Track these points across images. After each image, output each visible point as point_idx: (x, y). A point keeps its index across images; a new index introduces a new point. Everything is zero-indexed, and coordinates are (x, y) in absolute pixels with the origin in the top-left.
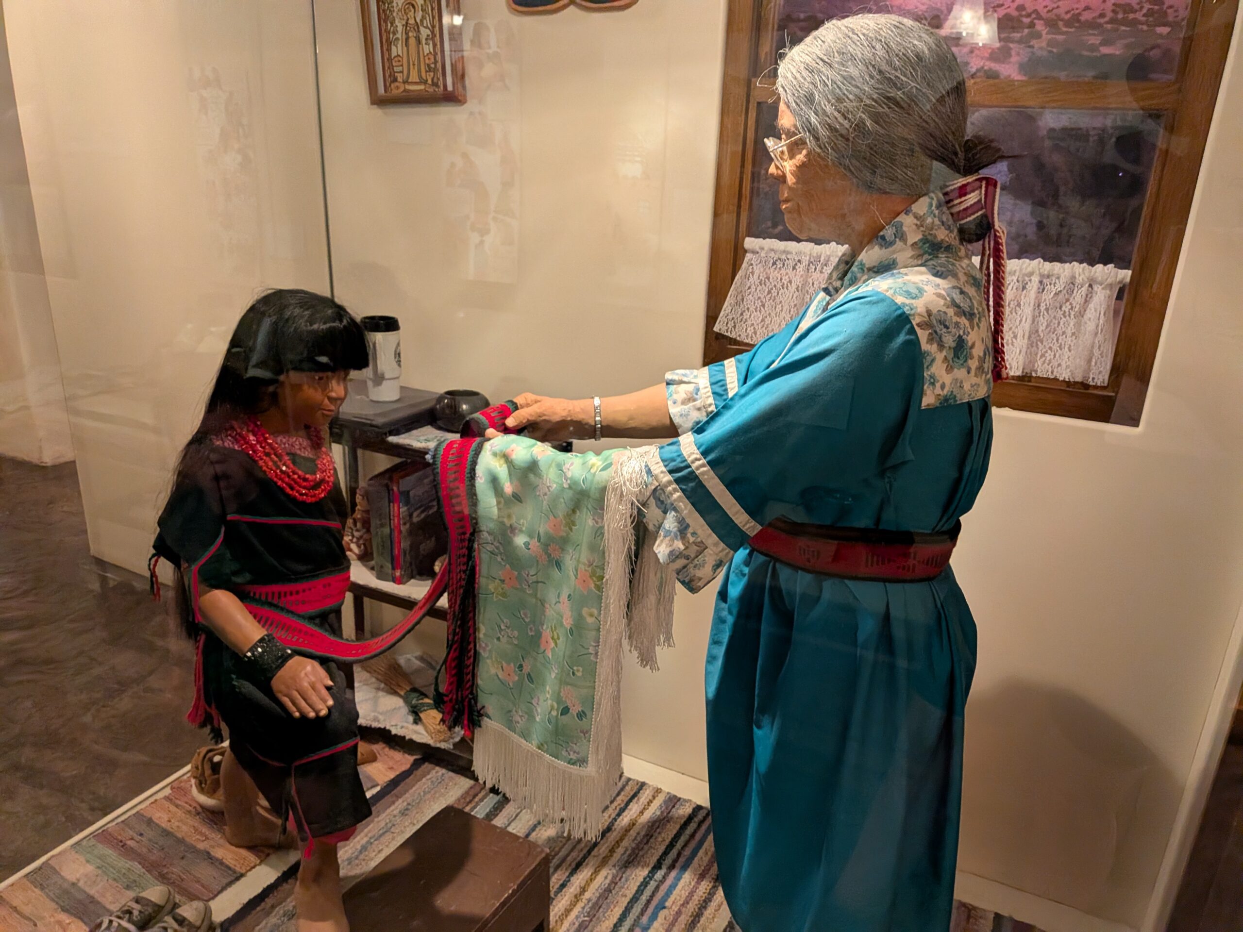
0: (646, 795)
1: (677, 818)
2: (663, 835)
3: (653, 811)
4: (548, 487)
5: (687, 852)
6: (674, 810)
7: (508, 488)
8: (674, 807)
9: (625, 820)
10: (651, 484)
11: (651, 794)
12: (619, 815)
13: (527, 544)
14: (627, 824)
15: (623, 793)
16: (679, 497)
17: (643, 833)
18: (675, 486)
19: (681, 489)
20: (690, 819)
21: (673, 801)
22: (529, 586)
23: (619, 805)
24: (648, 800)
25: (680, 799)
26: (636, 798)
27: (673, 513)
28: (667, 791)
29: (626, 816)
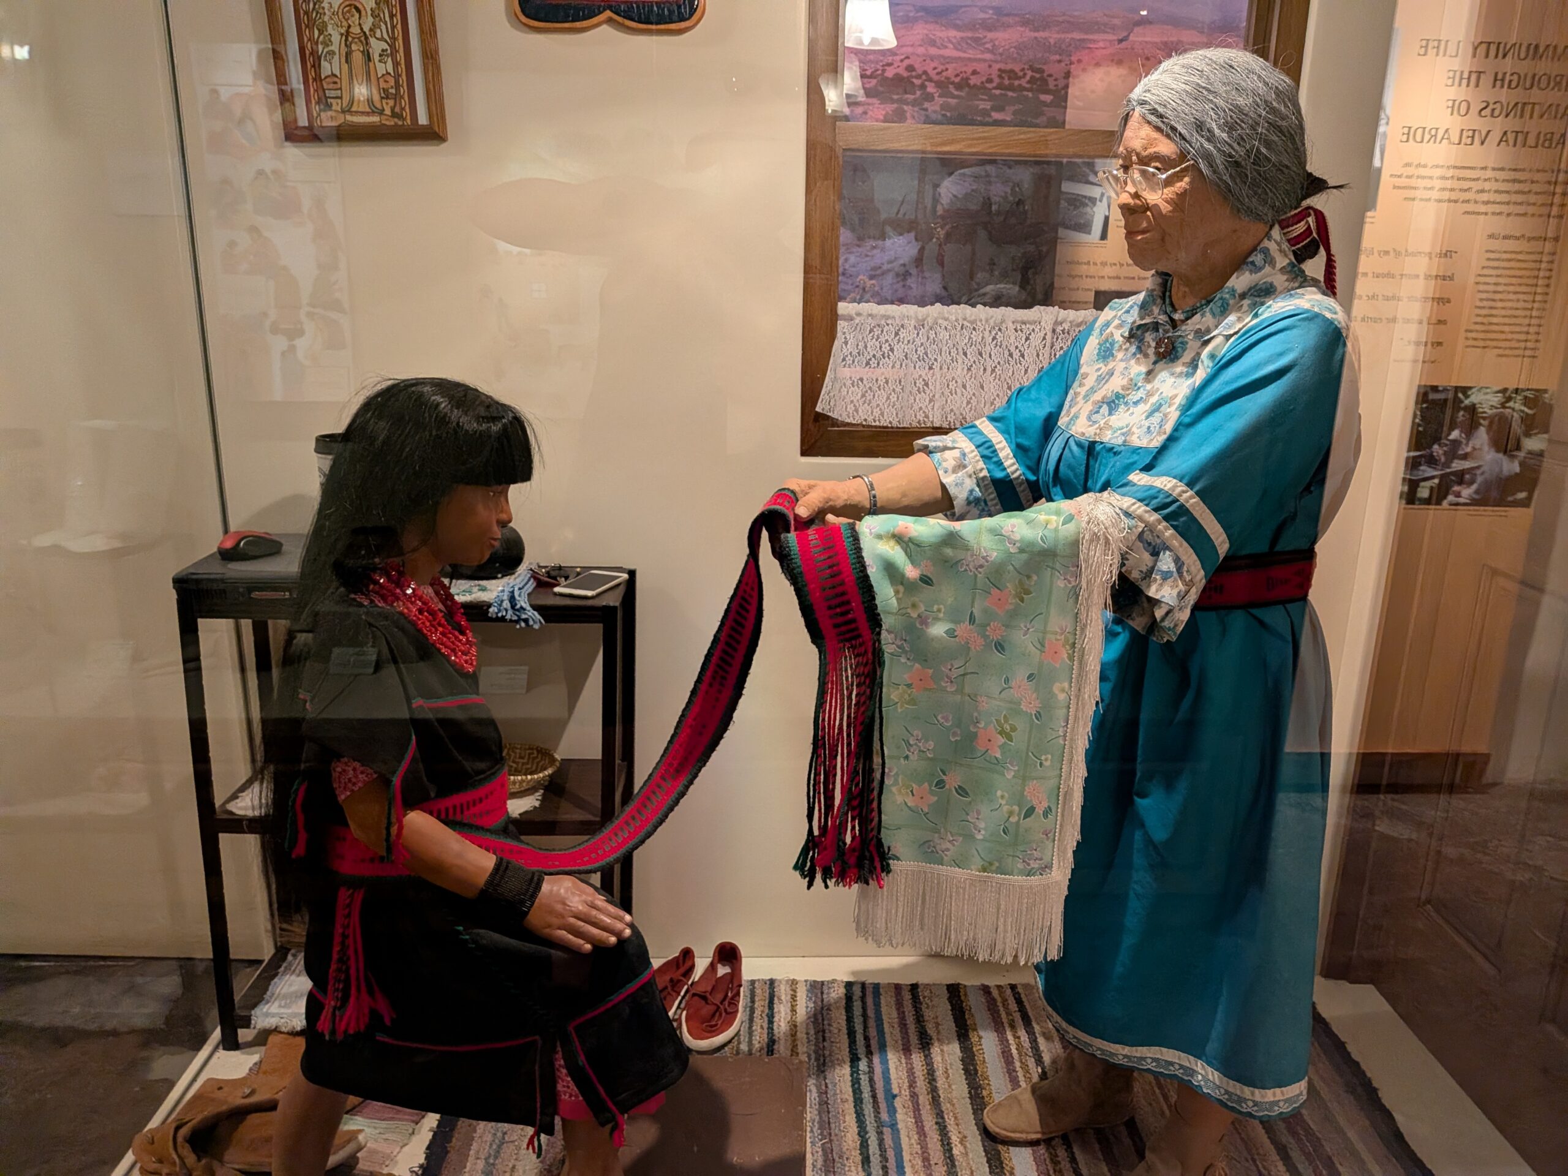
0: (783, 991)
1: (835, 1003)
2: (835, 1025)
3: (804, 1007)
4: (983, 558)
5: (873, 1032)
6: (825, 996)
7: (911, 572)
8: (822, 993)
9: (782, 1024)
10: (1136, 527)
11: (788, 989)
12: (771, 1022)
13: (951, 633)
14: (788, 1028)
15: (757, 999)
16: (1172, 535)
17: (812, 1032)
18: (1164, 524)
19: (1172, 526)
20: (849, 998)
21: (817, 988)
22: (952, 682)
23: (763, 1012)
24: (789, 996)
25: (823, 983)
26: (776, 999)
27: (1168, 553)
28: (803, 979)
29: (780, 1020)
